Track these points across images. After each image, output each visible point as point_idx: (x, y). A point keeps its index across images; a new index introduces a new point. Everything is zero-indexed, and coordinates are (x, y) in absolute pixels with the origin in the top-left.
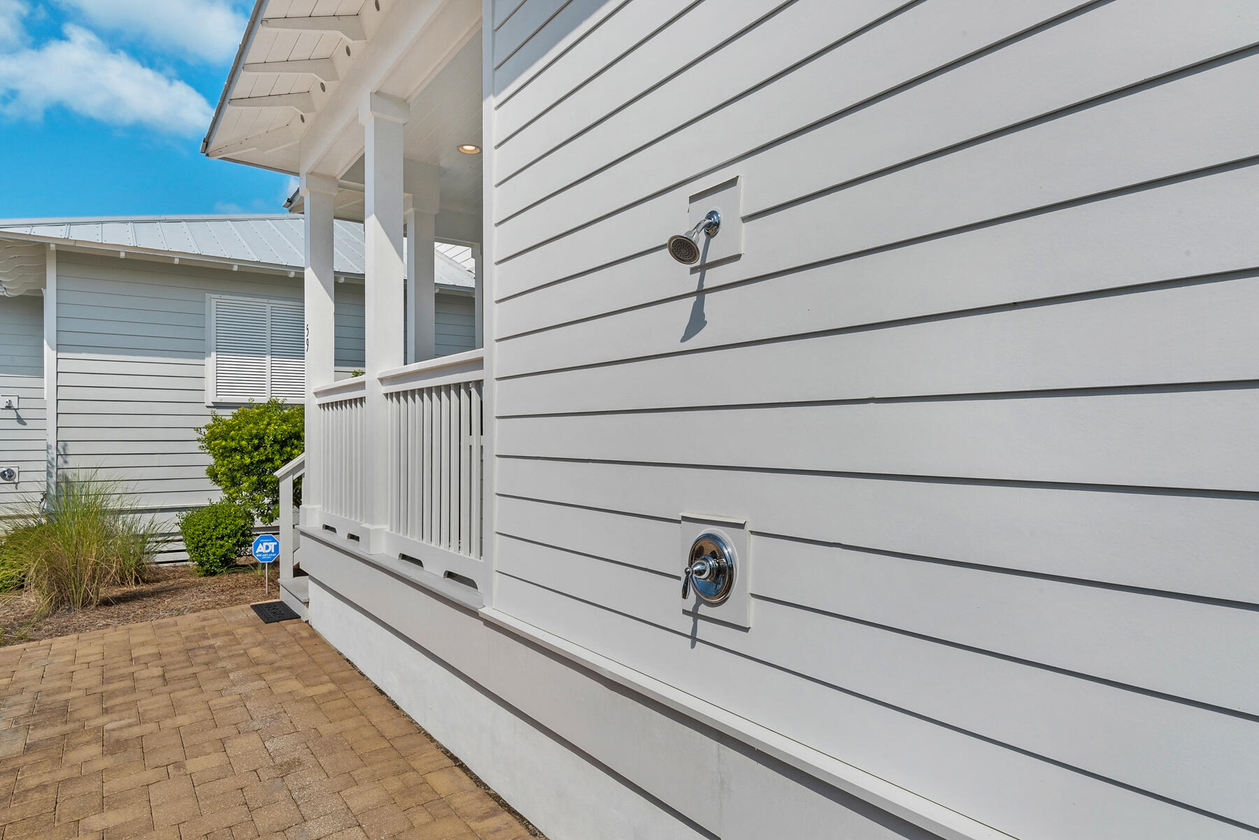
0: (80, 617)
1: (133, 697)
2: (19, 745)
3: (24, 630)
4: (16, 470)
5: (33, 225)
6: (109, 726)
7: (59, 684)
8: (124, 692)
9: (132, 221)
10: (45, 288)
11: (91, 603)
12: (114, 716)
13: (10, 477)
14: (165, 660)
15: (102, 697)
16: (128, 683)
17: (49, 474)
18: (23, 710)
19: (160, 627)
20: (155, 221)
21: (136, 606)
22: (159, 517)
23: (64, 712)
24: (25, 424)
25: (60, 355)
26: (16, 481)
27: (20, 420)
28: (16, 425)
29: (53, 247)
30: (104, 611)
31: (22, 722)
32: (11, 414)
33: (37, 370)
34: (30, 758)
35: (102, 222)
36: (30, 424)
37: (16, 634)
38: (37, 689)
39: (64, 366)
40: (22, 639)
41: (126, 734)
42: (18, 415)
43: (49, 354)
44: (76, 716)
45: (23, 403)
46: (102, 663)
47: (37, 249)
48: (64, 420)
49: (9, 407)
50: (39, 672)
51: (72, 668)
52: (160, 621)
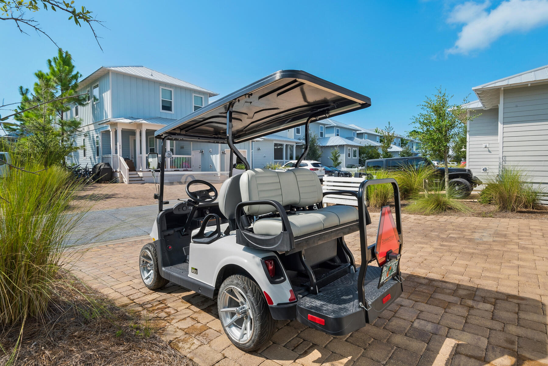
0: (510, 214)
1: (530, 238)
2: (491, 240)
3: (491, 214)
4: (488, 168)
5: (495, 83)
6: (520, 243)
7: (503, 229)
8: (527, 236)
9: (533, 71)
10: (499, 104)
11: (515, 211)
12: (523, 241)
13: (486, 170)
14: (543, 231)
15: (518, 236)
16: (528, 234)
17: (499, 167)
18: (492, 233)
19: (542, 222)
20: (544, 68)
21: (533, 215)
22: (542, 186)
23: (505, 236)
24: (491, 153)
25: (505, 126)
26: (488, 172)
27: (489, 151)
28: (488, 153)
29: (502, 89)
30: (519, 214)
31: (492, 235)
32: (487, 149)
33: (496, 133)
34: (494, 243)
35: (521, 75)
36: (493, 153)
37: (489, 215)
38: (496, 229)
39: (505, 130)
40: (491, 217)
41: (527, 246)
42: (489, 150)
43: (500, 126)
44: (509, 238)
45: (491, 146)
46: (519, 227)
47: (497, 91)
48: (505, 149)
49: (486, 147)
50: (497, 225)
51: (508, 227)
52: (542, 221)
